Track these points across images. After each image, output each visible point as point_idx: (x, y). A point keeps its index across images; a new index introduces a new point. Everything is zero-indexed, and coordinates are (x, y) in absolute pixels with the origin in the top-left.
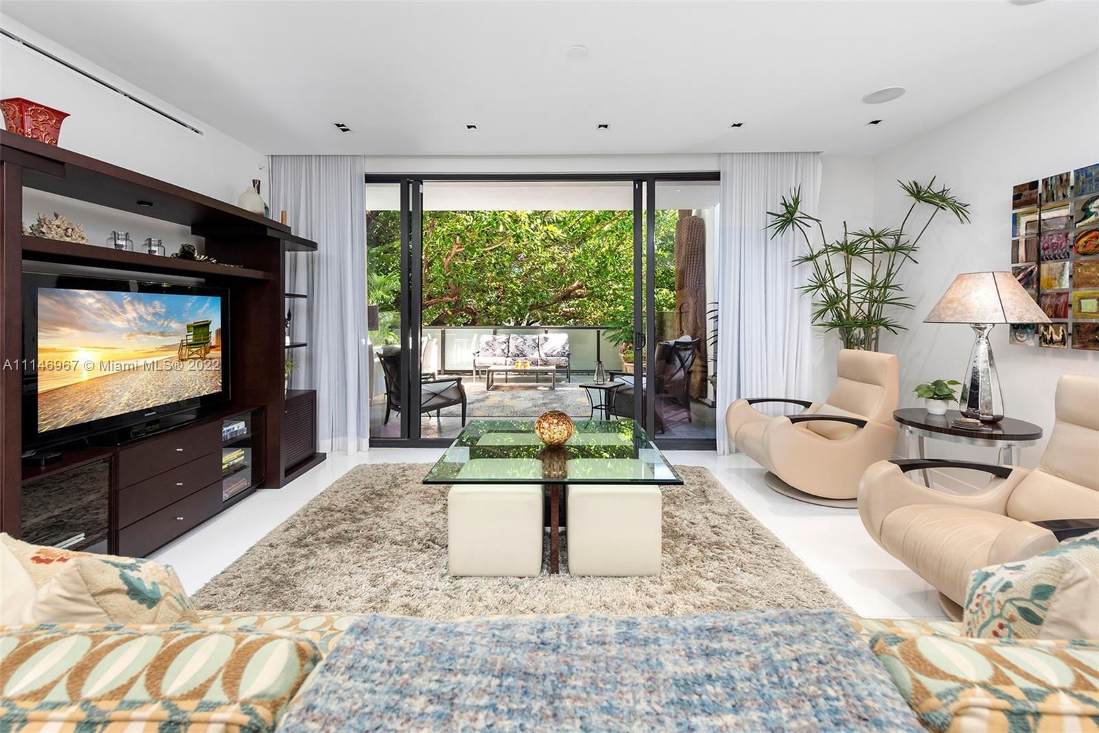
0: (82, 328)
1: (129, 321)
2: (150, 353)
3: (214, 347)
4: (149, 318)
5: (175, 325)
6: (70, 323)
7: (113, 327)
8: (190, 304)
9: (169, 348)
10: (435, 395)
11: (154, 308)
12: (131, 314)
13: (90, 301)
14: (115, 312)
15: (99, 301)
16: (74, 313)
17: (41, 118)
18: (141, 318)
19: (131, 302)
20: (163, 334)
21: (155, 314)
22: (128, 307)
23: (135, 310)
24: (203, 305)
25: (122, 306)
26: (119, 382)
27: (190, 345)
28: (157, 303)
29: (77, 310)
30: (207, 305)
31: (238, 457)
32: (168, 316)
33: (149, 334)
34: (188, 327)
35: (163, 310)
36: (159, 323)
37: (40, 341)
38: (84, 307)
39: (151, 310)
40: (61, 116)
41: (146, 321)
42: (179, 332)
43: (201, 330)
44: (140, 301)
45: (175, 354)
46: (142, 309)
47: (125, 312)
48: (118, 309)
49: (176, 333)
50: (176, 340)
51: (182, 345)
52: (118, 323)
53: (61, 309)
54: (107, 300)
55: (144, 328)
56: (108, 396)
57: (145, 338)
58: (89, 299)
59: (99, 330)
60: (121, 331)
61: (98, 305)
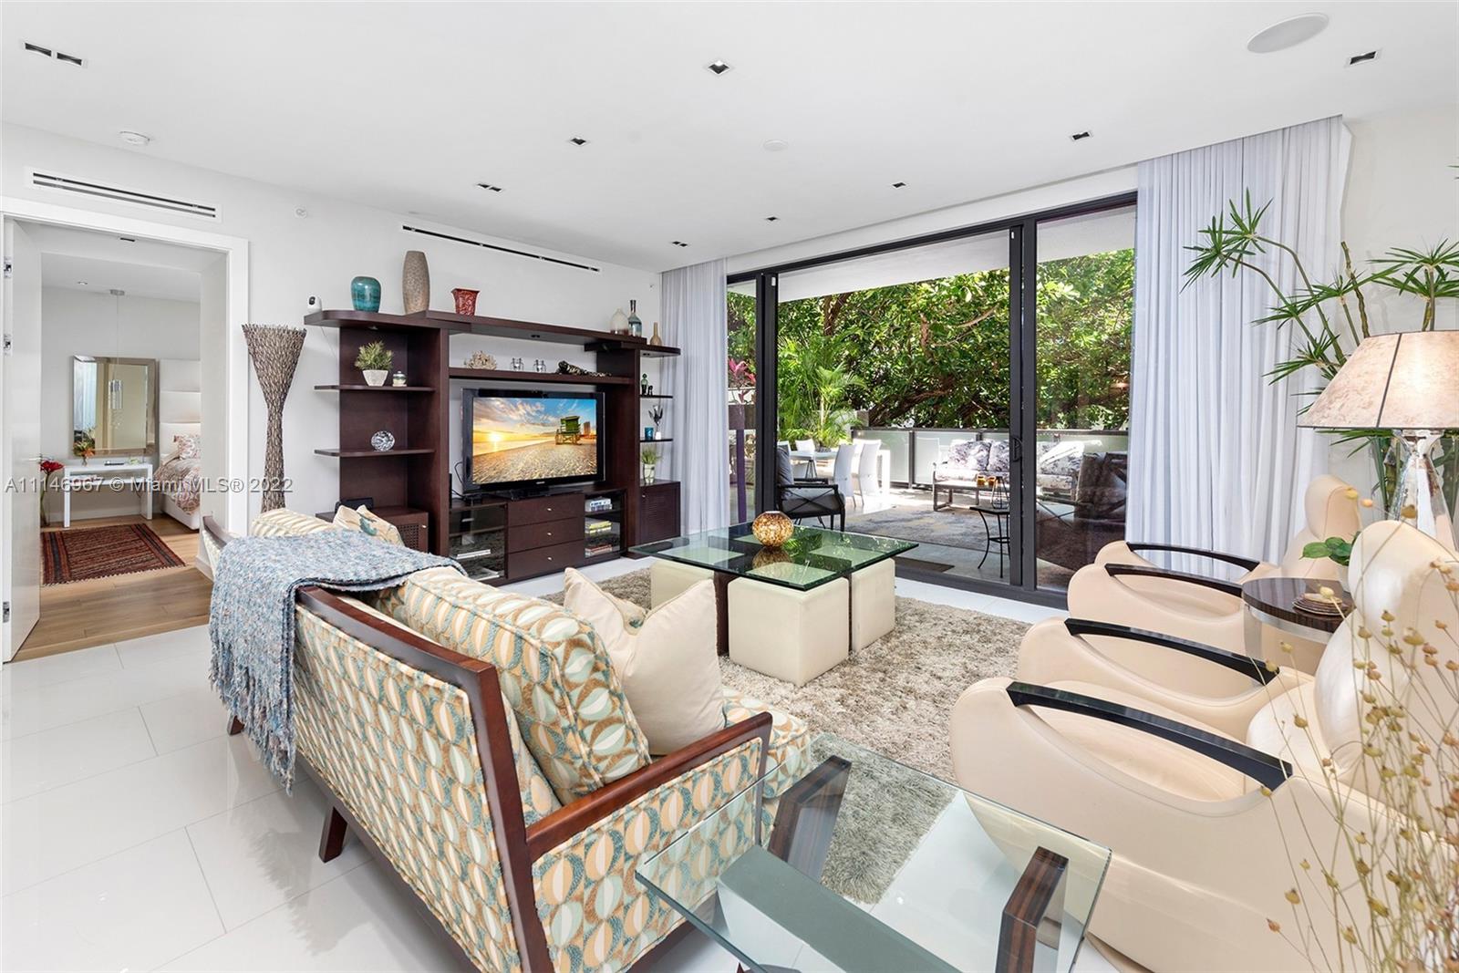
0: (493, 419)
1: (521, 415)
2: (535, 438)
3: (583, 436)
4: (534, 414)
5: (552, 419)
6: (488, 417)
7: (511, 419)
8: (561, 405)
9: (548, 434)
10: (807, 501)
11: (537, 407)
12: (522, 411)
13: (498, 403)
14: (512, 410)
15: (502, 403)
16: (489, 410)
17: (467, 297)
18: (528, 414)
19: (522, 404)
20: (543, 425)
21: (538, 411)
22: (520, 407)
23: (524, 409)
24: (572, 405)
25: (516, 406)
26: (516, 455)
27: (563, 433)
28: (538, 404)
29: (490, 408)
30: (575, 405)
31: (605, 527)
32: (546, 412)
33: (533, 424)
34: (562, 420)
35: (543, 409)
36: (541, 417)
37: (474, 426)
38: (494, 406)
39: (534, 408)
40: (477, 292)
41: (531, 415)
42: (555, 425)
43: (572, 423)
44: (527, 403)
45: (553, 439)
46: (528, 408)
47: (518, 410)
48: (514, 408)
49: (553, 425)
50: (554, 430)
51: (558, 433)
52: (514, 417)
53: (482, 408)
54: (507, 403)
55: (531, 420)
56: (509, 464)
57: (532, 427)
58: (497, 402)
59: (504, 421)
60: (516, 422)
61: (503, 406)
